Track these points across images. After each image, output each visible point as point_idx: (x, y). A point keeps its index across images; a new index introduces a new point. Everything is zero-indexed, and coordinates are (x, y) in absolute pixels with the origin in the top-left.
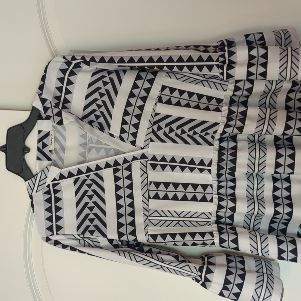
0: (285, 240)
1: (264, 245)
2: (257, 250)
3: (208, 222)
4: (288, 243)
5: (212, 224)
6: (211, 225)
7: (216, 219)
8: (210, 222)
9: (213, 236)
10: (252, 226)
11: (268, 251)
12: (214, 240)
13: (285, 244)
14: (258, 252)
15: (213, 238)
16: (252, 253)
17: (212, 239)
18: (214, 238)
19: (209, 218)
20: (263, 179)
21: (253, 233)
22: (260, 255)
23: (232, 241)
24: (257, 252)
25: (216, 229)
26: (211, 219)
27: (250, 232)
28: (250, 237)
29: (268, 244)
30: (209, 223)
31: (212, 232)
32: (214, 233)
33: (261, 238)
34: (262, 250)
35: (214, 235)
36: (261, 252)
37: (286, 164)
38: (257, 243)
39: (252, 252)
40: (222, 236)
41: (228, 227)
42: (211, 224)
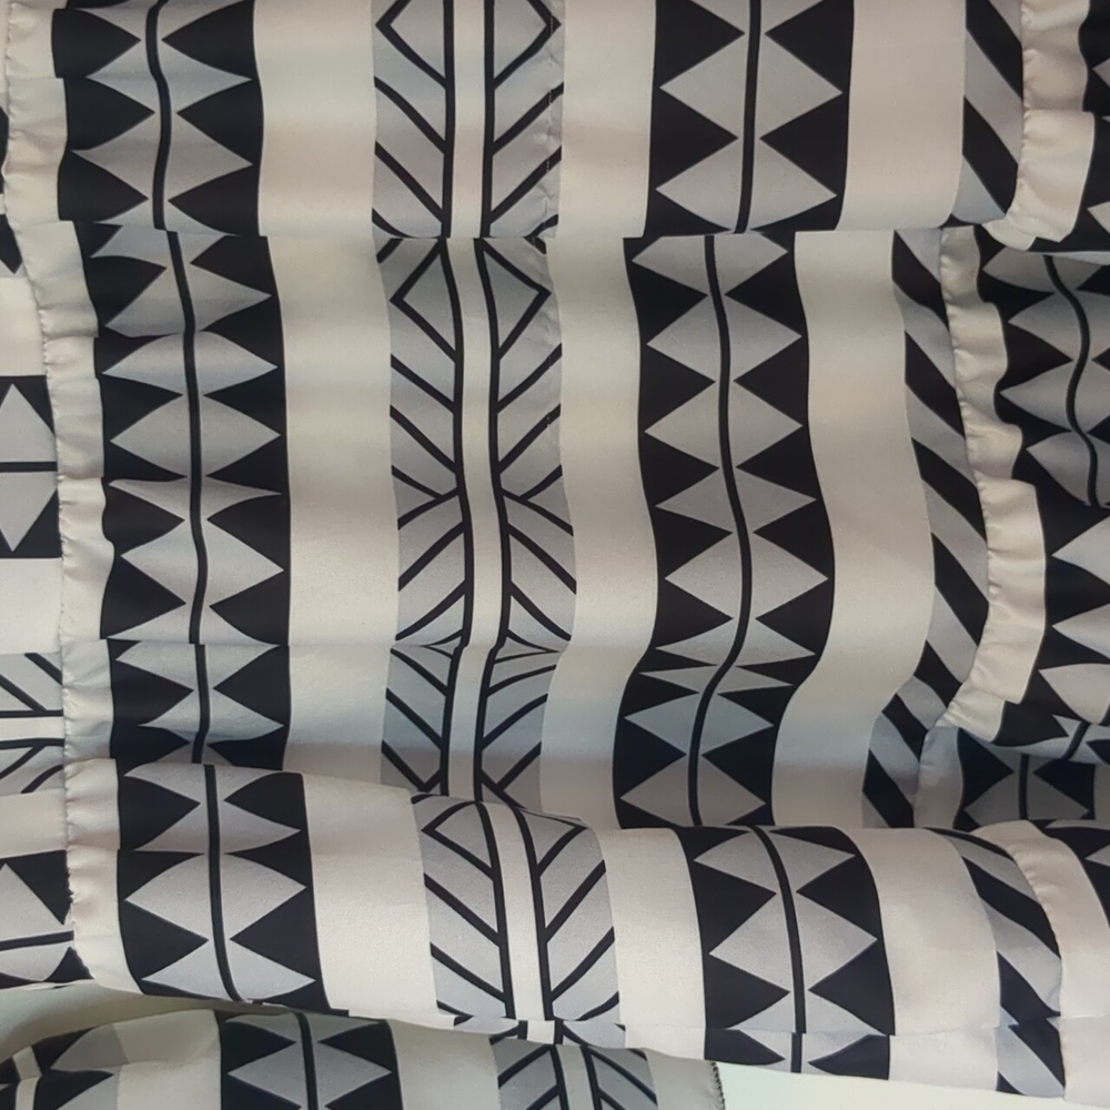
0: (771, 882)
1: (567, 951)
2: (506, 996)
3: (37, 745)
4: (801, 903)
5: (68, 769)
6: (64, 779)
7: (104, 711)
8: (59, 743)
9: (59, 902)
10: (462, 738)
11: (614, 1001)
12: (68, 936)
13: (770, 918)
14: (520, 1015)
15: (61, 918)
16: (457, 1022)
17: (55, 927)
18: (73, 922)
19: (37, 711)
20: (543, 294)
21: (465, 829)
22: (541, 1032)
23: (251, 939)
24: (511, 1014)
25: (106, 817)
26: (59, 713)
27: (430, 830)
28: (430, 883)
29: (609, 939)
30: (48, 755)
31: (60, 857)
32: (72, 863)
33: (544, 878)
34: (549, 996)
35: (73, 885)
36: (549, 1015)
37: (763, 126)
38: (500, 938)
39: (462, 1018)
40: (148, 899)
41: (232, 780)
42: (59, 768)
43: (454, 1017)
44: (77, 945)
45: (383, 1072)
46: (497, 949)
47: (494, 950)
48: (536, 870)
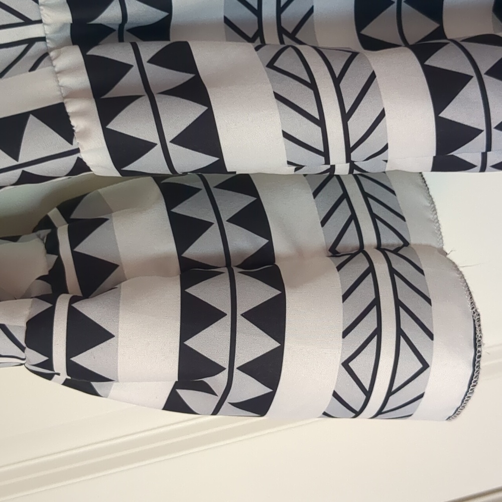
0: (470, 71)
1: (359, 125)
2: (325, 154)
3: (30, 42)
4: (488, 80)
5: (52, 54)
6: (51, 60)
7: (66, 17)
8: (43, 39)
9: (68, 133)
10: (269, 9)
11: (386, 148)
12: (77, 151)
13: (471, 90)
14: (332, 163)
15: (70, 141)
16: (296, 170)
17: (68, 147)
18: (77, 142)
19: (27, 22)
21: (287, 60)
22: (342, 168)
23: (182, 140)
24: (327, 161)
25: (82, 80)
26: (40, 22)
27: (271, 65)
28: (278, 97)
29: (382, 115)
30: (38, 47)
31: (61, 107)
32: (70, 109)
33: (342, 85)
34: (349, 150)
35: (74, 122)
36: (348, 159)
38: (321, 122)
39: (299, 167)
40: (120, 124)
41: (149, 49)
42: (46, 54)
43: (294, 168)
44: (83, 155)
45: (253, 199)
46: (319, 129)
47: (318, 130)
48: (337, 81)
